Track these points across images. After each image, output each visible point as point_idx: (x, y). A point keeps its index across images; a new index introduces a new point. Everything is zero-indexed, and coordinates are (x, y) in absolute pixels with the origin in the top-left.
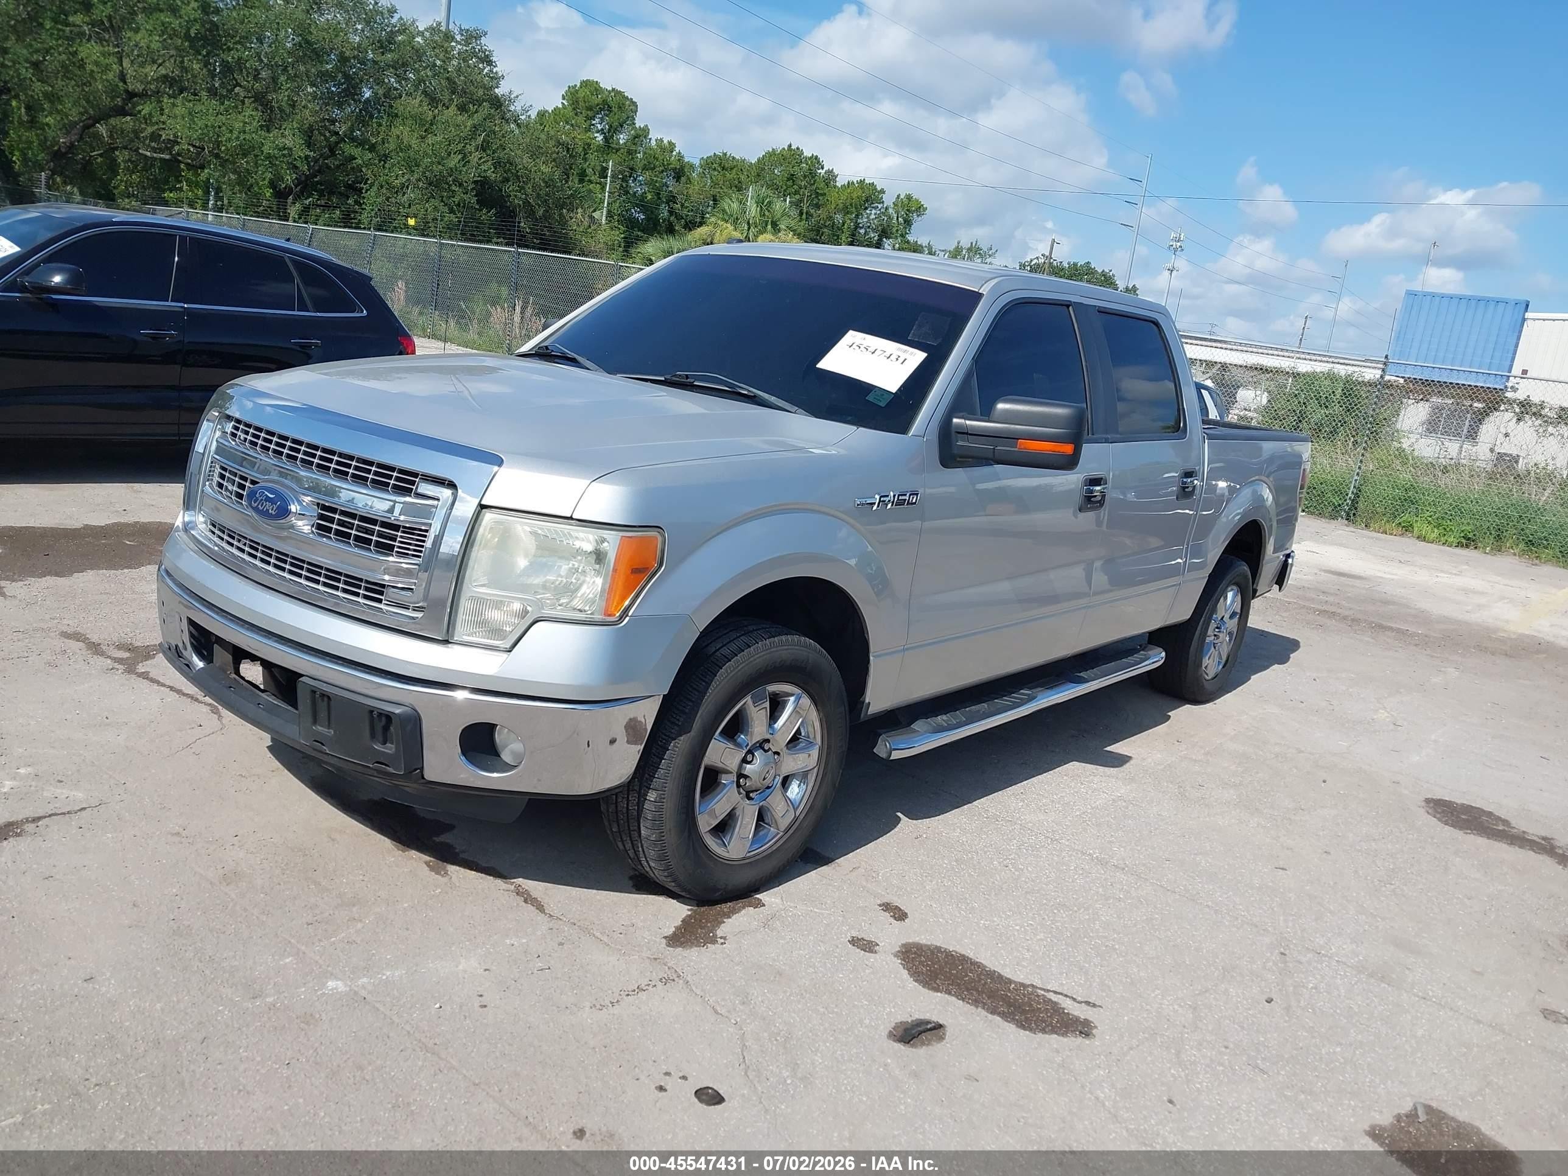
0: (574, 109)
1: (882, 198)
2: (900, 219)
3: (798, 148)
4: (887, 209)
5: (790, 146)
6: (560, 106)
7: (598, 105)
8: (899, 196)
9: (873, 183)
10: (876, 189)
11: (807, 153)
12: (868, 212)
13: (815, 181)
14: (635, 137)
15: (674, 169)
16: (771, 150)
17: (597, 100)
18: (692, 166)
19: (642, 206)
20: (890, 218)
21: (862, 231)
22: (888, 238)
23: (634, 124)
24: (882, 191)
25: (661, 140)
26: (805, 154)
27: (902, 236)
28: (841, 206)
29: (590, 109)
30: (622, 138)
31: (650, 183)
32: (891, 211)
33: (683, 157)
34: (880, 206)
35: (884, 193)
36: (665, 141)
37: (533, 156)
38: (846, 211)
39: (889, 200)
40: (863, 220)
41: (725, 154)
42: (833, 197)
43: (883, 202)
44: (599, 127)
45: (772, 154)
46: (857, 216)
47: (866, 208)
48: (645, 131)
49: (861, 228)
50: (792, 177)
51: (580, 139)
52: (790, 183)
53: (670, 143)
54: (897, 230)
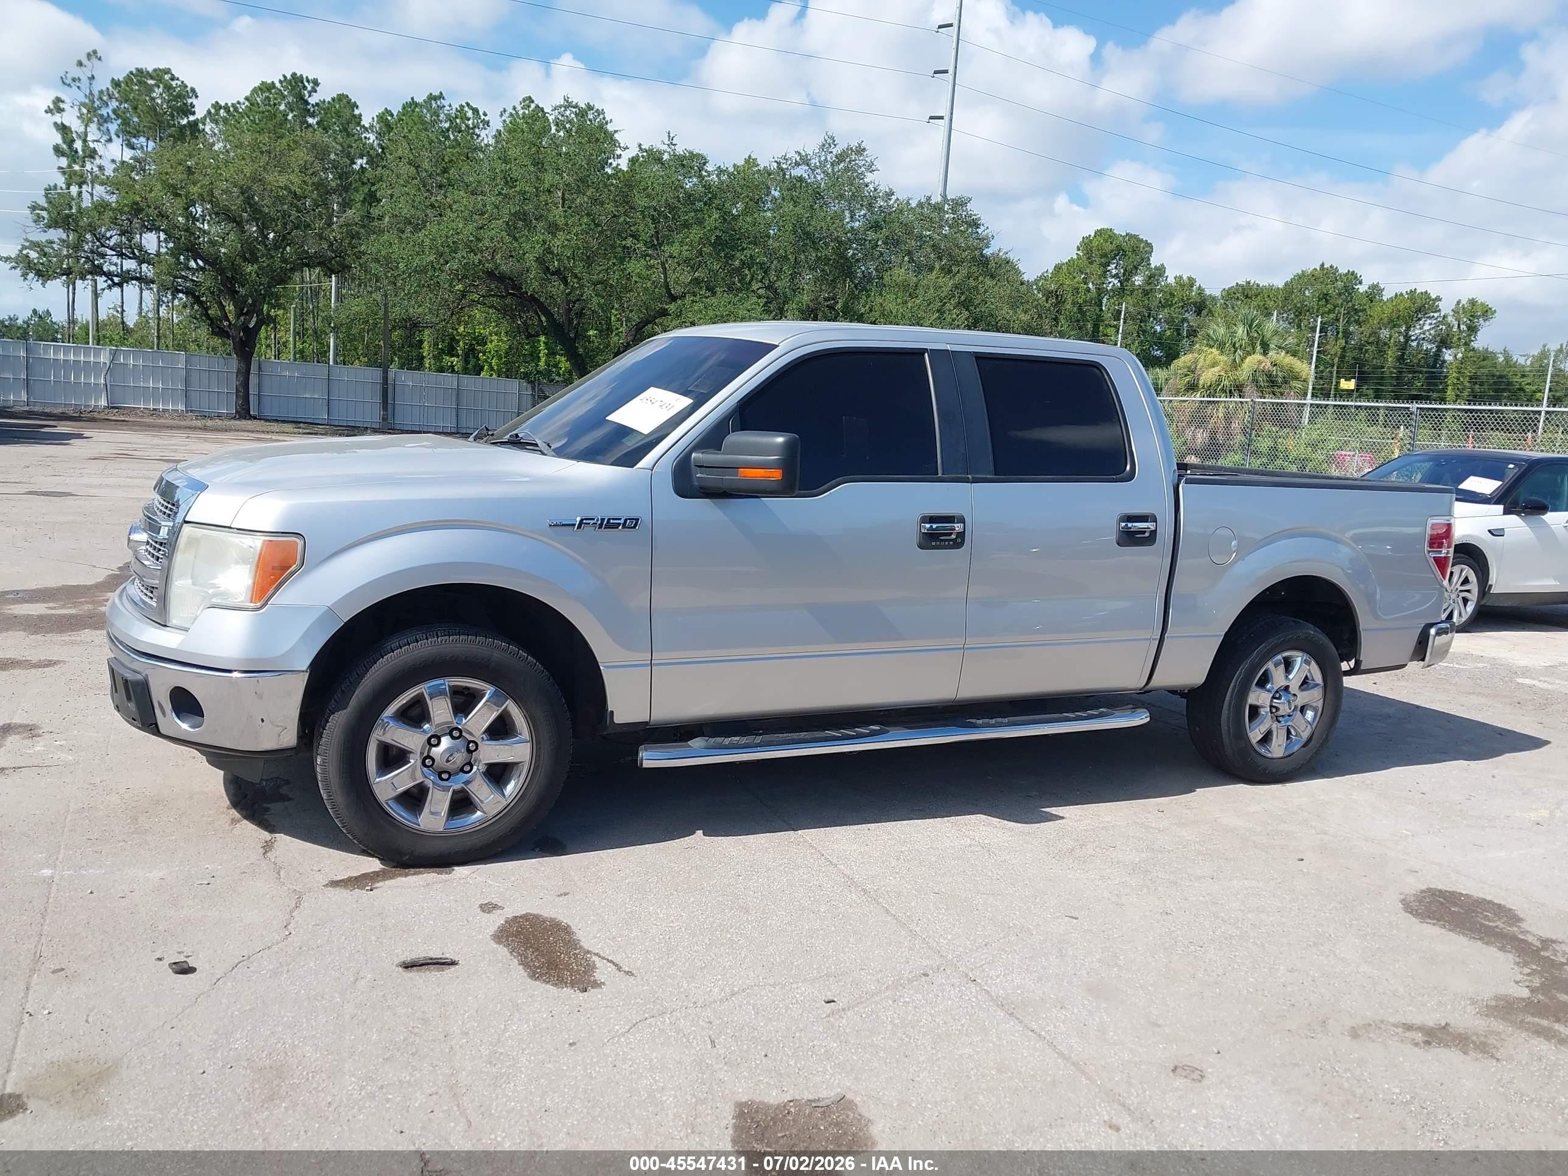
0: (1088, 258)
1: (1438, 306)
2: (1462, 327)
3: (1331, 267)
4: (1445, 317)
5: (1323, 265)
6: (1075, 257)
7: (1112, 251)
8: (1459, 302)
9: (1426, 292)
10: (1429, 298)
11: (1343, 270)
12: (1421, 322)
13: (1352, 298)
14: (1150, 277)
15: (1195, 304)
16: (1300, 272)
17: (1109, 247)
18: (1214, 299)
19: (1160, 343)
20: (1449, 326)
21: (1414, 344)
22: (1448, 348)
23: (1150, 264)
24: (1438, 299)
25: (1181, 277)
26: (1340, 272)
27: (1466, 344)
28: (1386, 320)
29: (1104, 256)
30: (1138, 280)
31: (1170, 321)
32: (1450, 319)
33: (1203, 290)
34: (1436, 315)
35: (1440, 300)
36: (1185, 278)
37: (1013, 306)
38: (1393, 324)
39: (1446, 307)
40: (1415, 332)
41: (1249, 283)
42: (1376, 311)
43: (1439, 310)
44: (1114, 272)
45: (1301, 277)
46: (1408, 328)
47: (1419, 319)
48: (1161, 270)
49: (1412, 341)
50: (1325, 297)
51: (1069, 285)
52: (1323, 302)
53: (1190, 279)
54: (1459, 339)
